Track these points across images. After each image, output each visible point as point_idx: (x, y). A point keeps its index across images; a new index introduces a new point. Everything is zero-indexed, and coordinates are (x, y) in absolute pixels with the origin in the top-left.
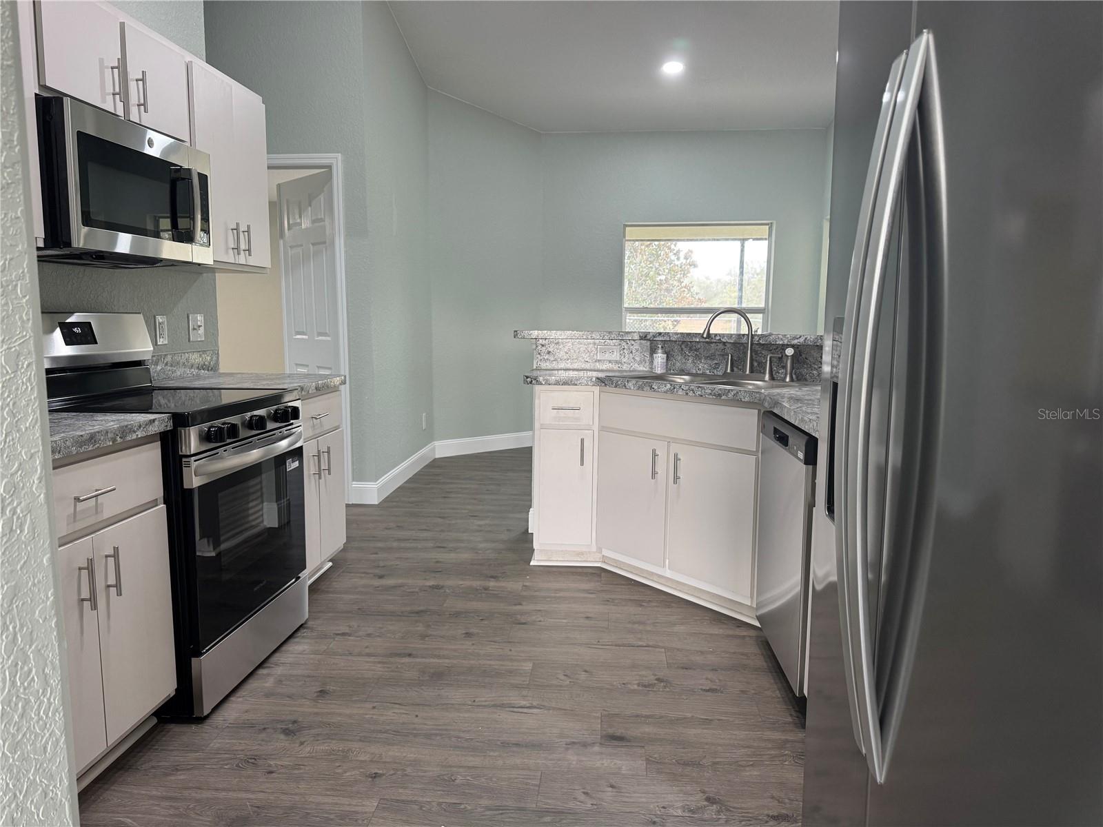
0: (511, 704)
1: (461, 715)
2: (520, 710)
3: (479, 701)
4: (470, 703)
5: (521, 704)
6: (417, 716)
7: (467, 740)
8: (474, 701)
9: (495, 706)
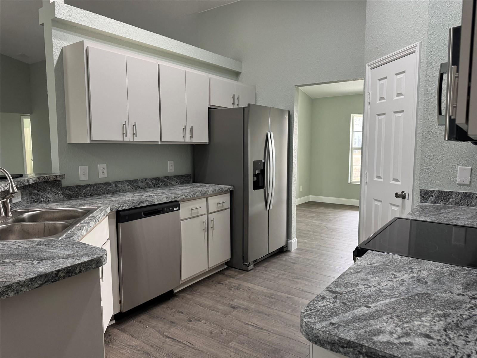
0: (255, 328)
1: (277, 329)
2: (254, 325)
3: (266, 333)
4: (271, 333)
5: (252, 327)
6: (295, 334)
7: (281, 320)
8: (269, 334)
9: (262, 329)
